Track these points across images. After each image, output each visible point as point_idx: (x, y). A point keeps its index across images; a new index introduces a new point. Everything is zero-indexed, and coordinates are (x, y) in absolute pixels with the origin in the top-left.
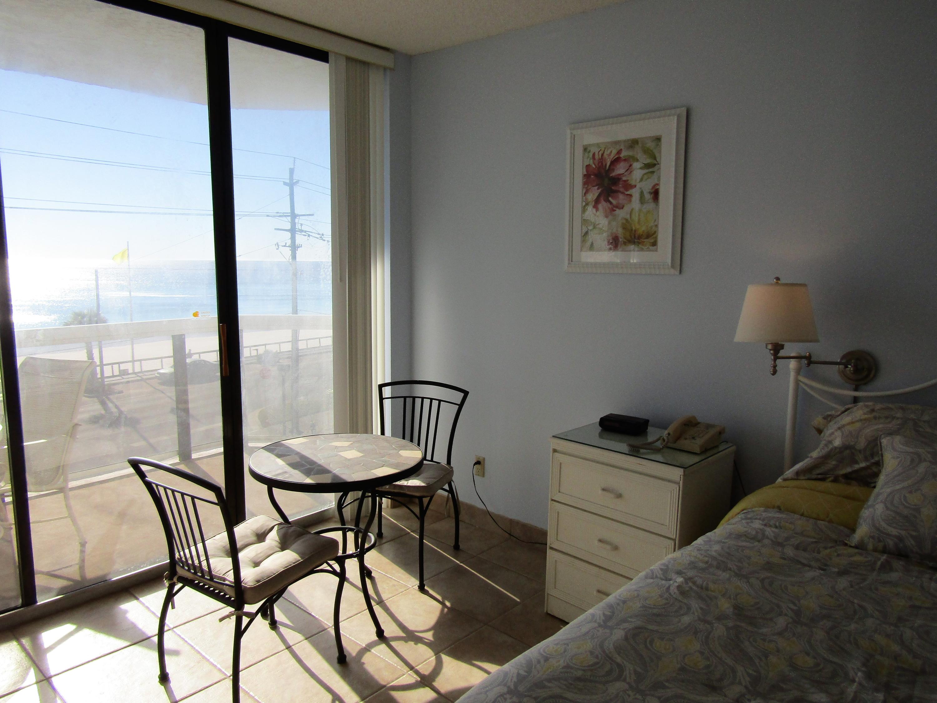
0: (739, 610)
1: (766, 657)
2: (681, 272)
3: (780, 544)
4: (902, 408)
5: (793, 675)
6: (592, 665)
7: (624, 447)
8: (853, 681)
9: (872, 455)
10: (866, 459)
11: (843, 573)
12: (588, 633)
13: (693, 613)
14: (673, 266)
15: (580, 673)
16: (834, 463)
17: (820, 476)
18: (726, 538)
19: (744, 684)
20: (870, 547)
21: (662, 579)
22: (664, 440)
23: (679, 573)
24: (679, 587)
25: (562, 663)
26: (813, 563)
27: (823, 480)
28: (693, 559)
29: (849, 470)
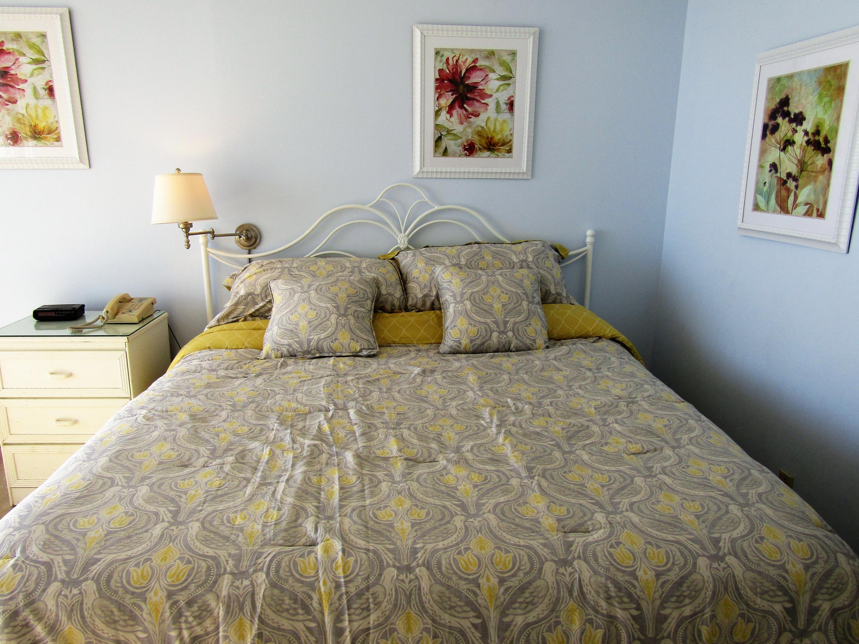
0: (194, 417)
1: (218, 436)
3: (214, 370)
4: (280, 261)
5: (237, 439)
6: (86, 486)
7: (68, 331)
8: (273, 430)
9: (266, 297)
10: (263, 300)
11: (258, 375)
12: (76, 468)
13: (160, 428)
15: (77, 495)
16: (242, 307)
17: (234, 319)
18: (174, 377)
19: (206, 455)
20: (273, 356)
21: (128, 417)
22: (104, 318)
23: (143, 408)
24: (144, 417)
25: (58, 494)
26: (239, 376)
27: (237, 321)
28: (151, 396)
29: (253, 310)
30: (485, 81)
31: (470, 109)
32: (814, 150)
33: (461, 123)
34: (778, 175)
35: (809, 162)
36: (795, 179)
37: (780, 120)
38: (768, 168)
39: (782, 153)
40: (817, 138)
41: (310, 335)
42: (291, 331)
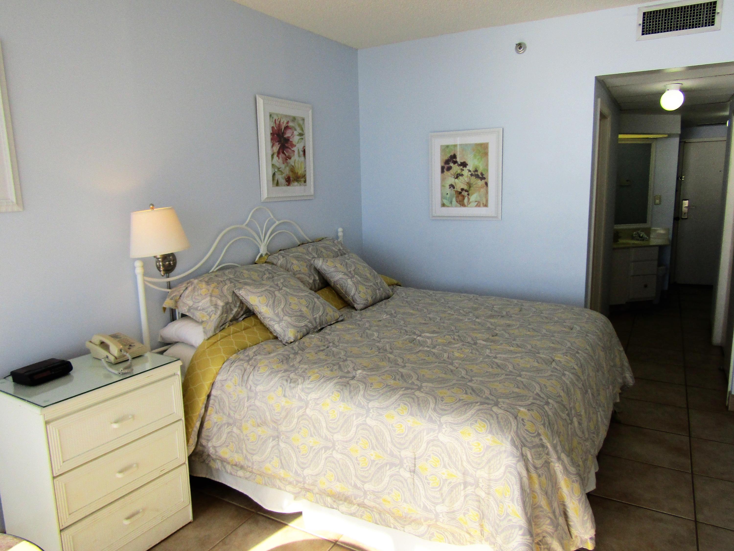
2: (24, 207)
14: (17, 203)
30: (292, 136)
31: (287, 154)
32: (476, 178)
33: (284, 163)
34: (456, 189)
35: (474, 183)
36: (466, 191)
37: (452, 165)
38: (448, 187)
39: (456, 180)
40: (476, 173)
41: (313, 316)
42: (300, 316)
